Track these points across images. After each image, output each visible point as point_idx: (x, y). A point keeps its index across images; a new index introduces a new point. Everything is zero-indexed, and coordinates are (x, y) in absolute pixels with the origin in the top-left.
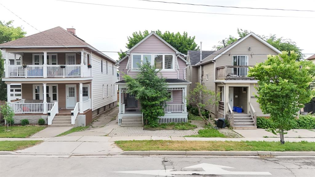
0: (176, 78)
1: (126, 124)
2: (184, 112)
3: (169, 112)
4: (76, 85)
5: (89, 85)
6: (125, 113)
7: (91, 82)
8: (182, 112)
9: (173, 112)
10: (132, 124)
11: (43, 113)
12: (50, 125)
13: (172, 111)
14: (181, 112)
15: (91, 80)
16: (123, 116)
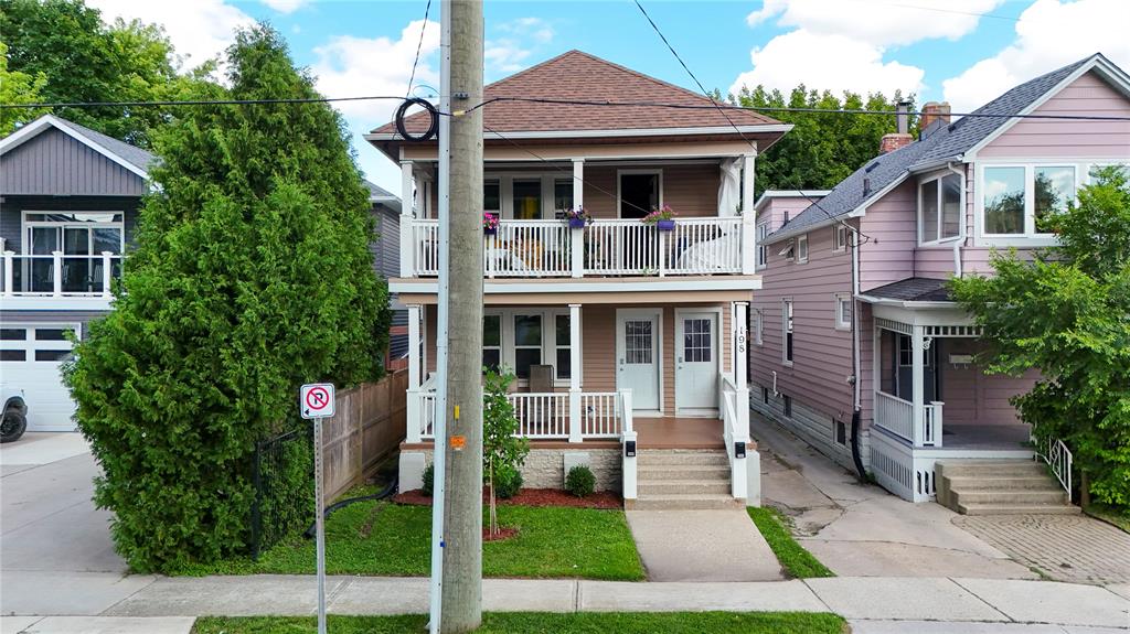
1: (981, 503)
4: (662, 309)
6: (946, 444)
10: (1012, 502)
11: (567, 440)
12: (633, 501)
16: (934, 461)
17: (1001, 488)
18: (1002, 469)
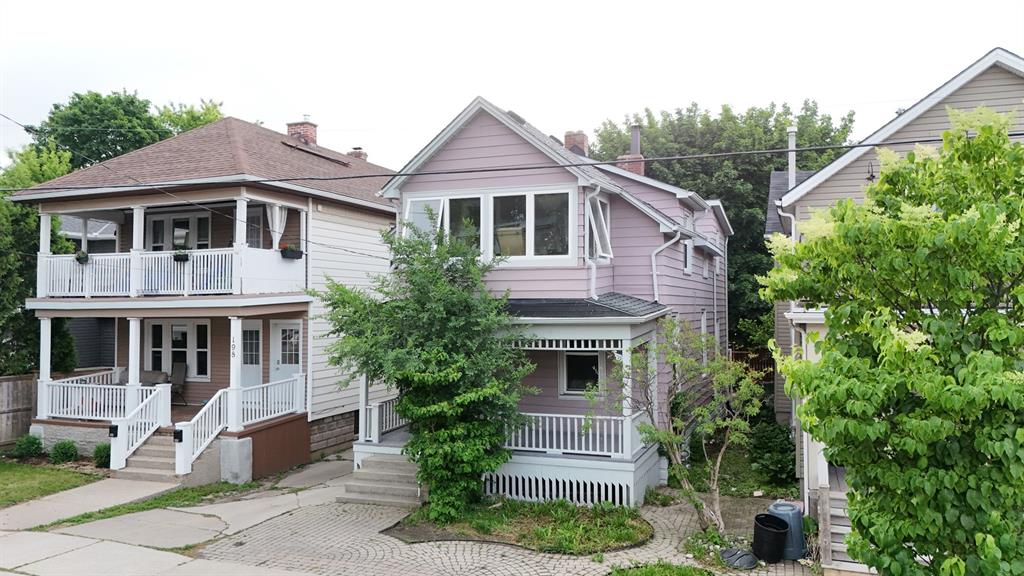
0: (583, 296)
2: (618, 456)
3: (555, 451)
4: (260, 322)
5: (300, 321)
6: (381, 442)
7: (306, 312)
8: (612, 454)
9: (569, 451)
12: (115, 471)
13: (566, 447)
14: (605, 453)
15: (307, 303)
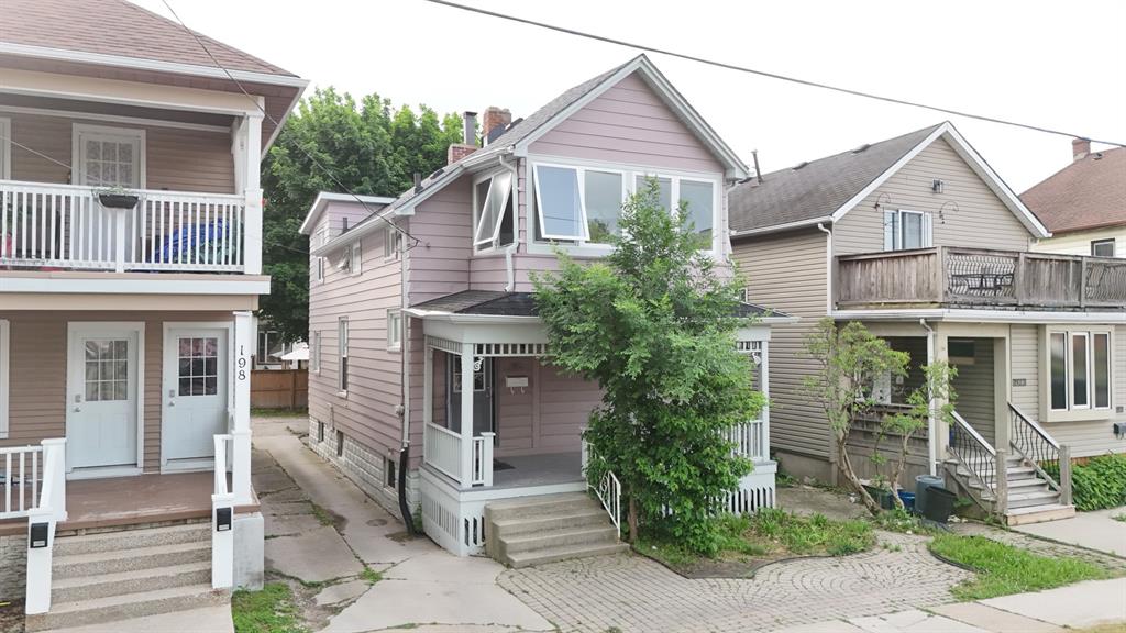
1: (531, 551)
10: (562, 546)
16: (483, 504)
17: (552, 529)
18: (554, 506)
